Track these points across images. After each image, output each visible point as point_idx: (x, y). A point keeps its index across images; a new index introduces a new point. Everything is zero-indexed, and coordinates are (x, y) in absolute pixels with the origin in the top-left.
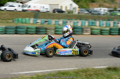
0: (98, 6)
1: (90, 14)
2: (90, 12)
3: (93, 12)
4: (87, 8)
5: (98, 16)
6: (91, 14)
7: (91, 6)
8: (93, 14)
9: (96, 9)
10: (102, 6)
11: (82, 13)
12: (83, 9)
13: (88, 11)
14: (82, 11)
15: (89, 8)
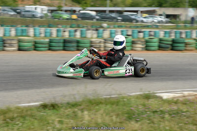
0: (32, 4)
1: (19, 17)
2: (19, 13)
3: (23, 13)
4: (14, 6)
5: (31, 20)
6: (21, 17)
7: (20, 2)
8: (24, 16)
9: (28, 8)
10: (38, 3)
11: (4, 14)
12: (6, 8)
13: (15, 10)
14: (4, 10)
15: (17, 5)
